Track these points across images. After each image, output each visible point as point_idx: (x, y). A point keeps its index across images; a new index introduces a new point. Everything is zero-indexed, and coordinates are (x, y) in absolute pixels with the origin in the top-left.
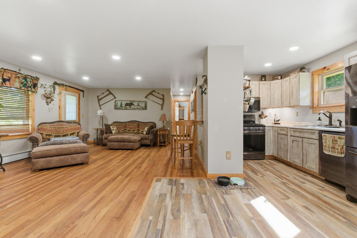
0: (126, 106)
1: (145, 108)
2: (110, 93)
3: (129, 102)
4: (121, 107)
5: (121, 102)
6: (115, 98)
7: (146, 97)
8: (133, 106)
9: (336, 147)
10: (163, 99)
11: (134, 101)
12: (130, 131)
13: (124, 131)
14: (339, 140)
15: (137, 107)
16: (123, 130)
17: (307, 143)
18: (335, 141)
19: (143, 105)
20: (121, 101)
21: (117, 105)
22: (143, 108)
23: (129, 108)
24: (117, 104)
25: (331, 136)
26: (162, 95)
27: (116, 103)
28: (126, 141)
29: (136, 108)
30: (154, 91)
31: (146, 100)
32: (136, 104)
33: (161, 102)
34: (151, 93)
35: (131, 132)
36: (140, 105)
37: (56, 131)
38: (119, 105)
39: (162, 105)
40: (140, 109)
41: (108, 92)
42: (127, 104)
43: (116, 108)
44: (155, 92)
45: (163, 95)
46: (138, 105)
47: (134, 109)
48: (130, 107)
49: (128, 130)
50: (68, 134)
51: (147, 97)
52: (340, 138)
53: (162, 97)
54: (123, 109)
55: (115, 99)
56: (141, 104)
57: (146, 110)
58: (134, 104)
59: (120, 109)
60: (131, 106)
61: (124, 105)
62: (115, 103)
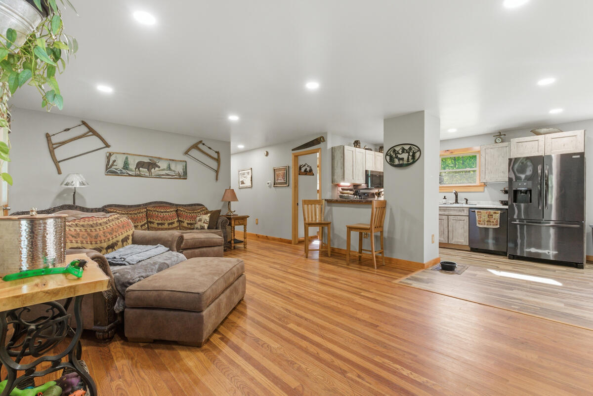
0: (139, 169)
1: (184, 176)
2: (92, 132)
3: (146, 160)
4: (124, 169)
5: (127, 158)
6: (107, 146)
7: (186, 153)
8: (157, 169)
9: (491, 221)
10: (218, 160)
11: (159, 158)
12: (164, 224)
13: (146, 225)
14: (494, 215)
15: (167, 172)
16: (144, 225)
17: (453, 220)
18: (490, 216)
19: (179, 169)
20: (125, 156)
21: (112, 165)
22: (180, 175)
23: (147, 174)
24: (114, 161)
25: (487, 212)
26: (216, 152)
27: (112, 158)
28: (205, 246)
29: (163, 175)
30: (201, 142)
31: (185, 158)
32: (163, 165)
33: (214, 165)
34: (195, 147)
35: (166, 226)
36: (173, 167)
37: (89, 234)
38: (120, 164)
39: (217, 172)
40: (172, 177)
41: (84, 130)
42: (140, 165)
43: (110, 170)
44: (204, 144)
45: (218, 153)
46: (169, 168)
47: (159, 176)
48: (148, 170)
49: (158, 224)
50: (118, 241)
51: (189, 153)
52: (495, 213)
53: (215, 156)
54: (130, 175)
55: (107, 150)
56: (176, 166)
57: (186, 179)
58: (158, 164)
59: (122, 174)
60: (153, 170)
61: (132, 166)
62: (108, 158)
